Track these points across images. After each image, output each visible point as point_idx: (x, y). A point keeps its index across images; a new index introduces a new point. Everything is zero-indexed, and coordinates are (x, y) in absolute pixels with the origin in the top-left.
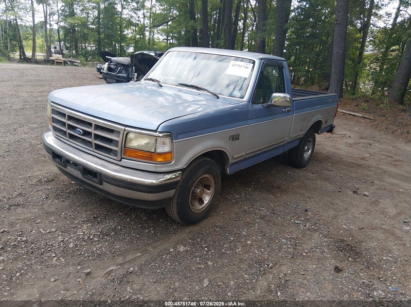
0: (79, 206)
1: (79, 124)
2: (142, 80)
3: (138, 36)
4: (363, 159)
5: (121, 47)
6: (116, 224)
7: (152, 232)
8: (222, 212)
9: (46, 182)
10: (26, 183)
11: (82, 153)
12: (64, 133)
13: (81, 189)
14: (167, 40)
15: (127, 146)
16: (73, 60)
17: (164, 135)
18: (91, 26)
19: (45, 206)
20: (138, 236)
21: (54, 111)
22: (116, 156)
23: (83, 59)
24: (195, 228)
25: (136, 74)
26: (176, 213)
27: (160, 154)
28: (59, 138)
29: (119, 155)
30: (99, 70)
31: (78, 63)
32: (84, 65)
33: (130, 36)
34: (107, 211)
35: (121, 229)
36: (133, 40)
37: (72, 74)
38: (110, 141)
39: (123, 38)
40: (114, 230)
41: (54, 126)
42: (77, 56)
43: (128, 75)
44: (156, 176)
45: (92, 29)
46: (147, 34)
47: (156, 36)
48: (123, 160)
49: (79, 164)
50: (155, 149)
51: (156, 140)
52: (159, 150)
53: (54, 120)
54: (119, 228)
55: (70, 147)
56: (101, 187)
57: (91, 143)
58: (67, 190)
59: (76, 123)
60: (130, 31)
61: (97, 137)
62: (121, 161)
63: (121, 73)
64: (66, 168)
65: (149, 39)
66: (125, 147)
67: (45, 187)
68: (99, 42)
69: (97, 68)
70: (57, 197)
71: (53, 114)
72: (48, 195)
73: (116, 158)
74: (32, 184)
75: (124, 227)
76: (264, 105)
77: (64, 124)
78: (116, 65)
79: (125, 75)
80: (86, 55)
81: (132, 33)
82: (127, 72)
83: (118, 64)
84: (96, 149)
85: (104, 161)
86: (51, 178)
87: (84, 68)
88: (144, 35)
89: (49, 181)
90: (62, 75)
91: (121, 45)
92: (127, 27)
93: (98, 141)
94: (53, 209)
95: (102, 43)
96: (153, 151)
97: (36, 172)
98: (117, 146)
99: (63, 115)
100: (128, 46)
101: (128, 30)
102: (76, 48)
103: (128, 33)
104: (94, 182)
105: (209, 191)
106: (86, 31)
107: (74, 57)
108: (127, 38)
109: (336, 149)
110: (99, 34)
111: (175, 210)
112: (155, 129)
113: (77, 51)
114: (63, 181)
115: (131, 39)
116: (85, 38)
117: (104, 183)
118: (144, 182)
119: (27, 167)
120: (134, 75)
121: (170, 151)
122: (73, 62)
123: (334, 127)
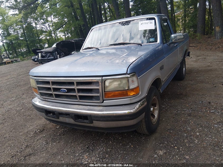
0: (71, 143)
1: (62, 86)
2: (81, 50)
3: (48, 38)
4: (209, 66)
5: (41, 45)
6: (105, 148)
7: (132, 146)
8: (164, 119)
9: (39, 132)
10: (27, 137)
11: (69, 106)
12: (51, 95)
13: (66, 130)
14: (65, 35)
15: (106, 91)
16: (16, 59)
17: (131, 76)
18: (21, 39)
19: (49, 150)
20: (125, 152)
21: (38, 82)
22: (99, 100)
23: (22, 57)
24: (157, 135)
25: (58, 55)
26: (145, 129)
27: (133, 90)
28: (46, 100)
29: (101, 98)
30: (34, 60)
31: (19, 60)
32: (23, 60)
33: (44, 38)
34: (93, 141)
35: (110, 151)
36: (46, 40)
37: (19, 66)
38: (90, 91)
39: (41, 40)
40: (107, 153)
41: (40, 93)
42: (17, 57)
43: (54, 57)
44: (132, 106)
45: (22, 40)
46: (53, 35)
47: (58, 35)
48: (104, 101)
49: (71, 113)
50: (129, 87)
51: (128, 80)
52: (132, 87)
53: (40, 88)
54: (109, 150)
55: (57, 104)
56: (92, 125)
57: (75, 96)
58: (57, 133)
59: (59, 86)
60: (43, 36)
61: (79, 90)
62: (103, 102)
63: (50, 57)
64: (59, 119)
65: (55, 38)
66: (104, 92)
67: (41, 136)
68: (28, 46)
69: (33, 59)
70: (53, 140)
71: (37, 84)
72: (46, 141)
73: (99, 101)
74: (31, 137)
75: (112, 148)
76: (167, 43)
77: (49, 89)
78: (45, 53)
79: (53, 58)
80: (22, 54)
81: (45, 36)
82: (53, 55)
83: (46, 53)
84: (80, 99)
85: (88, 107)
86: (42, 129)
87: (23, 62)
88: (52, 36)
89: (41, 131)
90: (14, 68)
91: (40, 44)
92: (41, 34)
93: (81, 93)
94: (55, 150)
95: (30, 46)
96: (127, 89)
97: (29, 127)
98: (98, 92)
99: (48, 83)
100: (44, 44)
101: (42, 36)
102: (16, 52)
103: (42, 37)
104: (86, 123)
105: (156, 108)
106: (19, 42)
107: (16, 57)
108: (43, 40)
109: (190, 65)
110: (27, 41)
111: (144, 126)
112: (125, 72)
113: (17, 54)
114: (51, 128)
115: (45, 40)
116: (19, 46)
117: (94, 121)
118: (125, 113)
119: (22, 126)
120: (58, 56)
121: (138, 86)
122: (17, 60)
123: (190, 52)
